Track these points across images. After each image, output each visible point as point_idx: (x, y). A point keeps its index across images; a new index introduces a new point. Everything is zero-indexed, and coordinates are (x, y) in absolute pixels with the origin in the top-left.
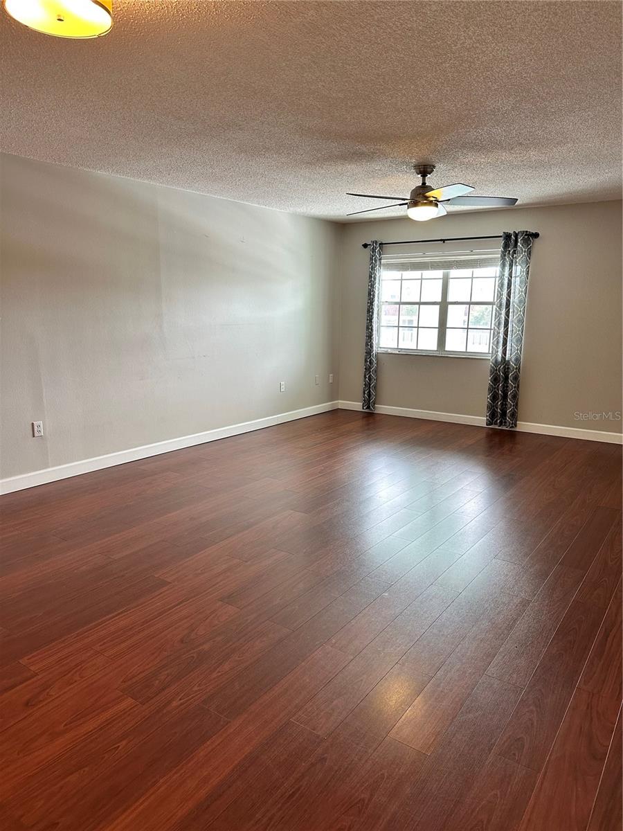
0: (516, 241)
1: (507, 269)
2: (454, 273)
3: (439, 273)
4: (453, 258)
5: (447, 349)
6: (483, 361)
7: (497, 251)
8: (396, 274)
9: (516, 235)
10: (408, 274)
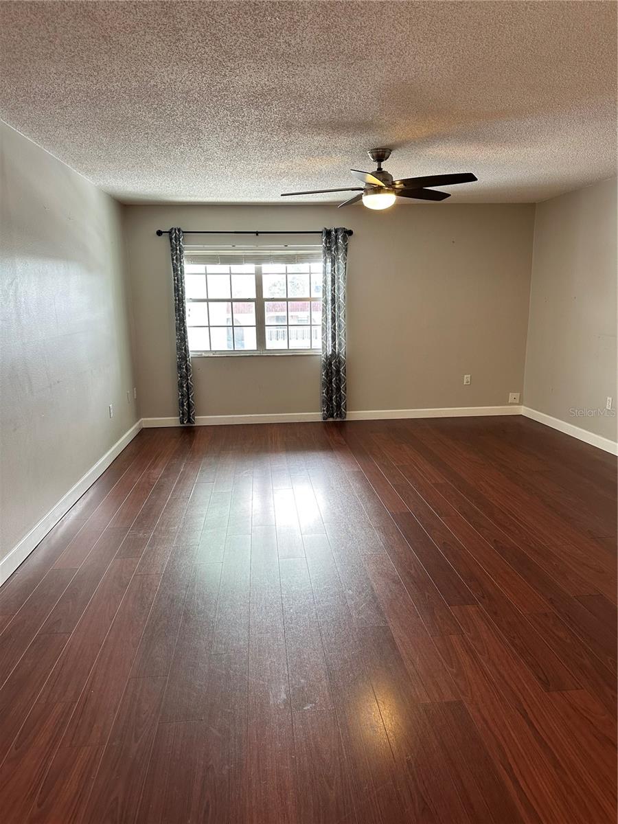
0: (336, 238)
1: (329, 264)
2: (266, 267)
3: (250, 268)
4: (267, 253)
5: (267, 348)
6: (312, 357)
7: (319, 247)
8: (200, 268)
9: (336, 231)
10: (212, 268)
